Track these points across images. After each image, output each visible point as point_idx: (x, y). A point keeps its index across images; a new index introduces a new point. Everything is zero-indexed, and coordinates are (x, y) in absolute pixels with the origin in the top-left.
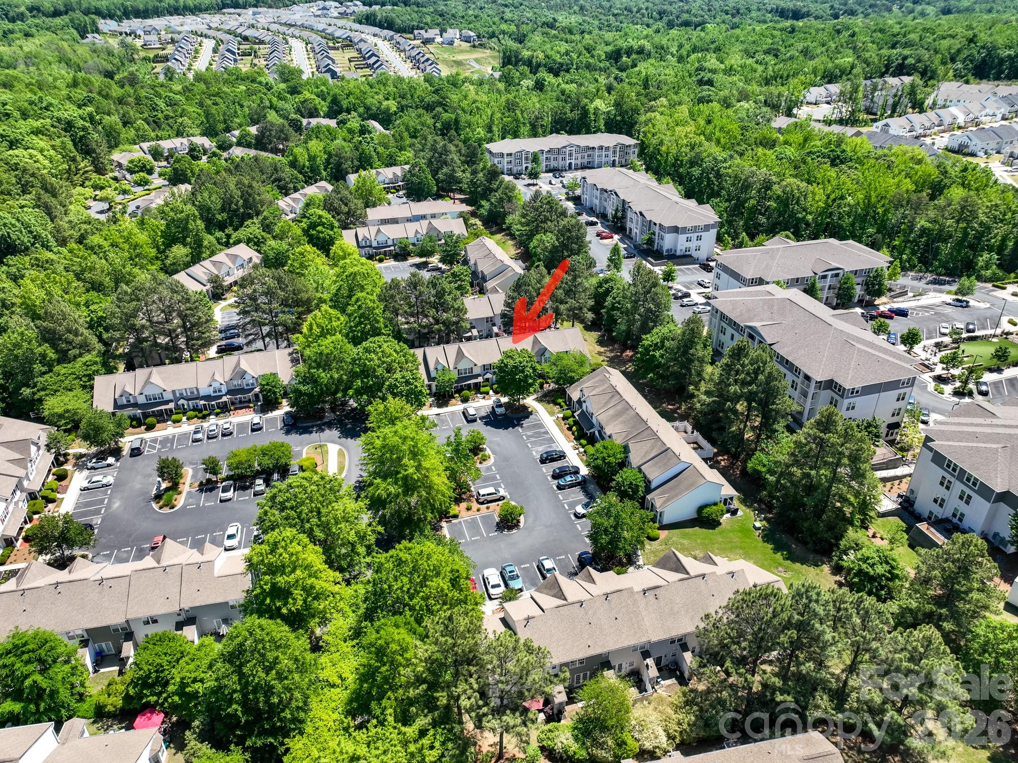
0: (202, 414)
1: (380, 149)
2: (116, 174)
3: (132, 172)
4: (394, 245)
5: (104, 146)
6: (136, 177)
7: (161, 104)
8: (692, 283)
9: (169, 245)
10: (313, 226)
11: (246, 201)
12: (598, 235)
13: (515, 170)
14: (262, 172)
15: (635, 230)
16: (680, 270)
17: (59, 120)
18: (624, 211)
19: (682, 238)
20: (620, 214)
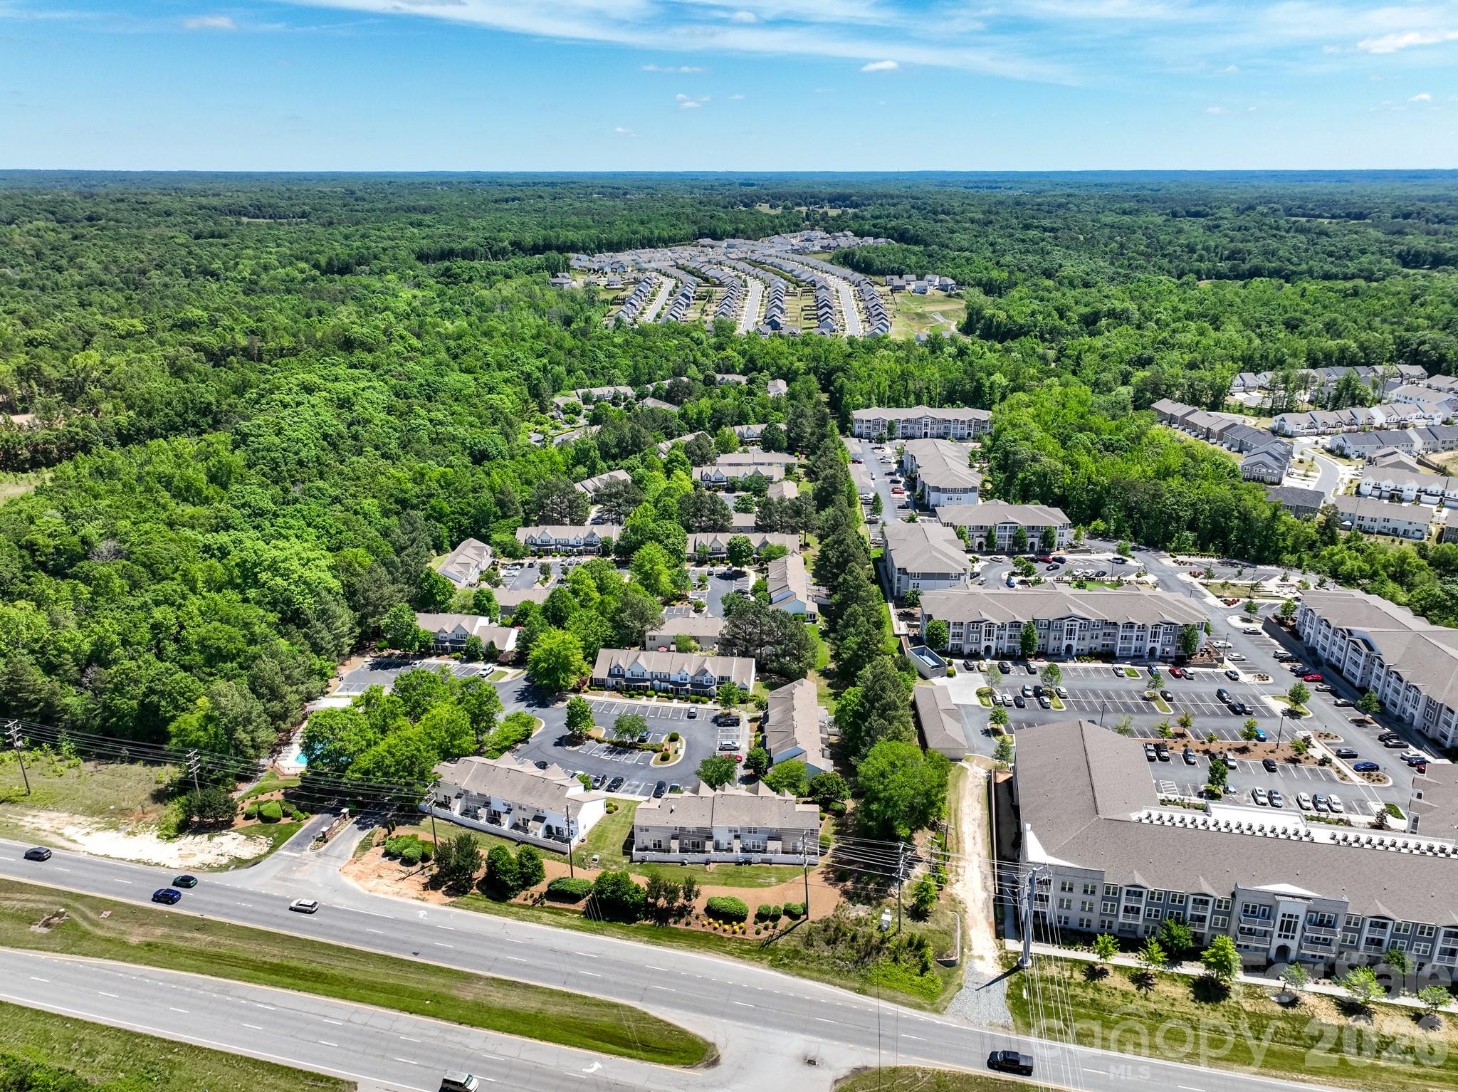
0: (568, 554)
1: (758, 409)
2: (554, 413)
3: (565, 412)
5: (549, 392)
6: (566, 417)
7: (601, 356)
9: (574, 466)
11: (634, 441)
13: (872, 435)
14: (655, 421)
17: (522, 373)
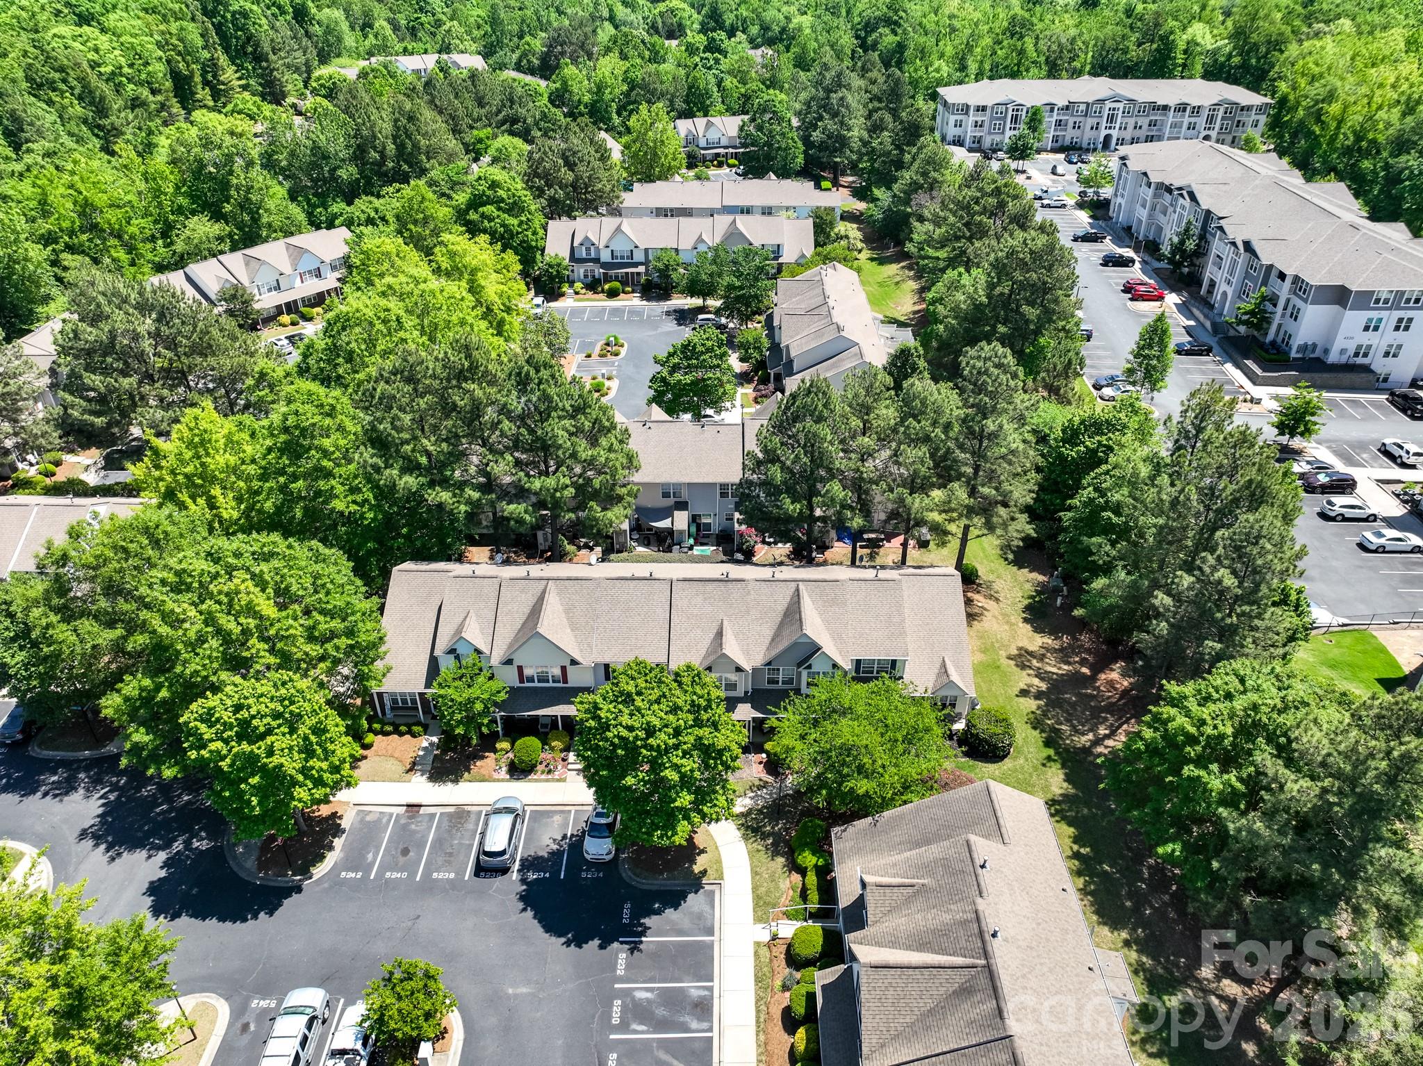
4: (646, 263)
8: (1361, 446)
10: (476, 202)
12: (1128, 289)
13: (987, 142)
15: (1222, 287)
16: (1333, 404)
18: (1203, 237)
19: (1353, 320)
20: (1191, 245)
